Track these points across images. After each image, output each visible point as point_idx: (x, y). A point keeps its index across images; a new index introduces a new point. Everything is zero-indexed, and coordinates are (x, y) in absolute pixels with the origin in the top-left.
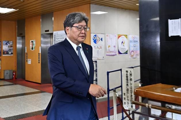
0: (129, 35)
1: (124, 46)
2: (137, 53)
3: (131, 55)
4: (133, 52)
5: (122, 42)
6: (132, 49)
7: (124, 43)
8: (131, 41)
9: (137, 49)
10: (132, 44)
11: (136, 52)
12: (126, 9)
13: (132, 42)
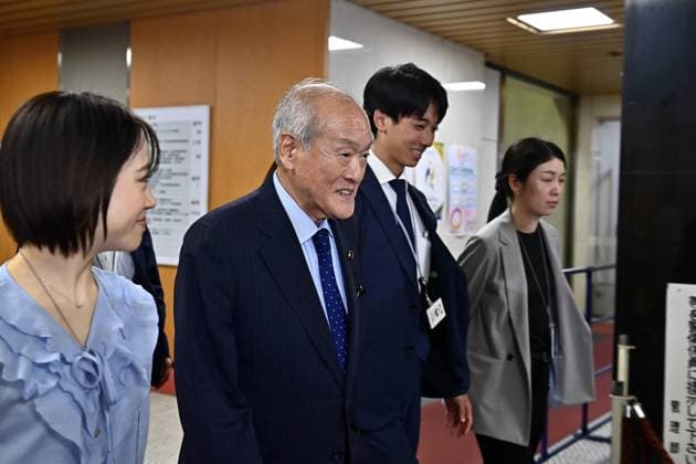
0: (450, 144)
1: (432, 186)
2: (470, 219)
3: (451, 224)
4: (457, 213)
5: (428, 172)
6: (456, 200)
7: (432, 178)
8: (455, 169)
9: (471, 202)
10: (456, 182)
11: (467, 213)
12: (447, 38)
13: (458, 172)
